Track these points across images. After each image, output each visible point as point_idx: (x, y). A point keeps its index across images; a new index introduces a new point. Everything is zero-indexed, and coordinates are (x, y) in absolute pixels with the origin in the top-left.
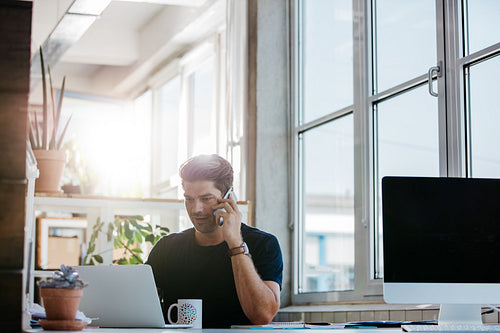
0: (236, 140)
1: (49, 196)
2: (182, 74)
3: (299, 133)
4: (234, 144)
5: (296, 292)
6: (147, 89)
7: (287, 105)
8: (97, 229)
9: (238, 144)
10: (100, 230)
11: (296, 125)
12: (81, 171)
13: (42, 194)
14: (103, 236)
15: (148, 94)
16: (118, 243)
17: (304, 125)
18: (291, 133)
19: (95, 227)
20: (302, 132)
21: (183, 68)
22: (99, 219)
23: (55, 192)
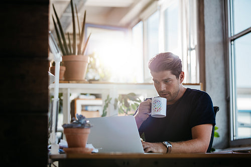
0: (193, 47)
1: (78, 83)
2: (160, 10)
3: (231, 41)
4: (191, 49)
5: (232, 139)
6: (140, 21)
7: (223, 24)
8: (107, 102)
9: (194, 49)
10: (109, 102)
11: (229, 36)
12: (100, 70)
13: (74, 82)
14: (111, 106)
15: (140, 24)
16: (121, 111)
17: (234, 36)
18: (226, 42)
19: (106, 101)
20: (234, 40)
21: (160, 6)
22: (108, 96)
23: (81, 80)
